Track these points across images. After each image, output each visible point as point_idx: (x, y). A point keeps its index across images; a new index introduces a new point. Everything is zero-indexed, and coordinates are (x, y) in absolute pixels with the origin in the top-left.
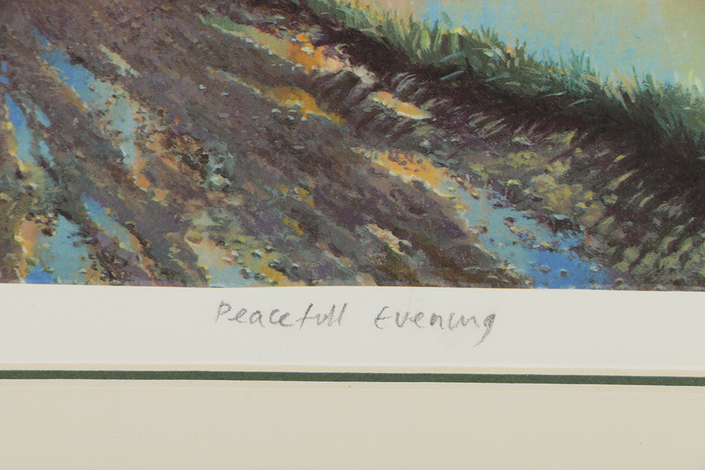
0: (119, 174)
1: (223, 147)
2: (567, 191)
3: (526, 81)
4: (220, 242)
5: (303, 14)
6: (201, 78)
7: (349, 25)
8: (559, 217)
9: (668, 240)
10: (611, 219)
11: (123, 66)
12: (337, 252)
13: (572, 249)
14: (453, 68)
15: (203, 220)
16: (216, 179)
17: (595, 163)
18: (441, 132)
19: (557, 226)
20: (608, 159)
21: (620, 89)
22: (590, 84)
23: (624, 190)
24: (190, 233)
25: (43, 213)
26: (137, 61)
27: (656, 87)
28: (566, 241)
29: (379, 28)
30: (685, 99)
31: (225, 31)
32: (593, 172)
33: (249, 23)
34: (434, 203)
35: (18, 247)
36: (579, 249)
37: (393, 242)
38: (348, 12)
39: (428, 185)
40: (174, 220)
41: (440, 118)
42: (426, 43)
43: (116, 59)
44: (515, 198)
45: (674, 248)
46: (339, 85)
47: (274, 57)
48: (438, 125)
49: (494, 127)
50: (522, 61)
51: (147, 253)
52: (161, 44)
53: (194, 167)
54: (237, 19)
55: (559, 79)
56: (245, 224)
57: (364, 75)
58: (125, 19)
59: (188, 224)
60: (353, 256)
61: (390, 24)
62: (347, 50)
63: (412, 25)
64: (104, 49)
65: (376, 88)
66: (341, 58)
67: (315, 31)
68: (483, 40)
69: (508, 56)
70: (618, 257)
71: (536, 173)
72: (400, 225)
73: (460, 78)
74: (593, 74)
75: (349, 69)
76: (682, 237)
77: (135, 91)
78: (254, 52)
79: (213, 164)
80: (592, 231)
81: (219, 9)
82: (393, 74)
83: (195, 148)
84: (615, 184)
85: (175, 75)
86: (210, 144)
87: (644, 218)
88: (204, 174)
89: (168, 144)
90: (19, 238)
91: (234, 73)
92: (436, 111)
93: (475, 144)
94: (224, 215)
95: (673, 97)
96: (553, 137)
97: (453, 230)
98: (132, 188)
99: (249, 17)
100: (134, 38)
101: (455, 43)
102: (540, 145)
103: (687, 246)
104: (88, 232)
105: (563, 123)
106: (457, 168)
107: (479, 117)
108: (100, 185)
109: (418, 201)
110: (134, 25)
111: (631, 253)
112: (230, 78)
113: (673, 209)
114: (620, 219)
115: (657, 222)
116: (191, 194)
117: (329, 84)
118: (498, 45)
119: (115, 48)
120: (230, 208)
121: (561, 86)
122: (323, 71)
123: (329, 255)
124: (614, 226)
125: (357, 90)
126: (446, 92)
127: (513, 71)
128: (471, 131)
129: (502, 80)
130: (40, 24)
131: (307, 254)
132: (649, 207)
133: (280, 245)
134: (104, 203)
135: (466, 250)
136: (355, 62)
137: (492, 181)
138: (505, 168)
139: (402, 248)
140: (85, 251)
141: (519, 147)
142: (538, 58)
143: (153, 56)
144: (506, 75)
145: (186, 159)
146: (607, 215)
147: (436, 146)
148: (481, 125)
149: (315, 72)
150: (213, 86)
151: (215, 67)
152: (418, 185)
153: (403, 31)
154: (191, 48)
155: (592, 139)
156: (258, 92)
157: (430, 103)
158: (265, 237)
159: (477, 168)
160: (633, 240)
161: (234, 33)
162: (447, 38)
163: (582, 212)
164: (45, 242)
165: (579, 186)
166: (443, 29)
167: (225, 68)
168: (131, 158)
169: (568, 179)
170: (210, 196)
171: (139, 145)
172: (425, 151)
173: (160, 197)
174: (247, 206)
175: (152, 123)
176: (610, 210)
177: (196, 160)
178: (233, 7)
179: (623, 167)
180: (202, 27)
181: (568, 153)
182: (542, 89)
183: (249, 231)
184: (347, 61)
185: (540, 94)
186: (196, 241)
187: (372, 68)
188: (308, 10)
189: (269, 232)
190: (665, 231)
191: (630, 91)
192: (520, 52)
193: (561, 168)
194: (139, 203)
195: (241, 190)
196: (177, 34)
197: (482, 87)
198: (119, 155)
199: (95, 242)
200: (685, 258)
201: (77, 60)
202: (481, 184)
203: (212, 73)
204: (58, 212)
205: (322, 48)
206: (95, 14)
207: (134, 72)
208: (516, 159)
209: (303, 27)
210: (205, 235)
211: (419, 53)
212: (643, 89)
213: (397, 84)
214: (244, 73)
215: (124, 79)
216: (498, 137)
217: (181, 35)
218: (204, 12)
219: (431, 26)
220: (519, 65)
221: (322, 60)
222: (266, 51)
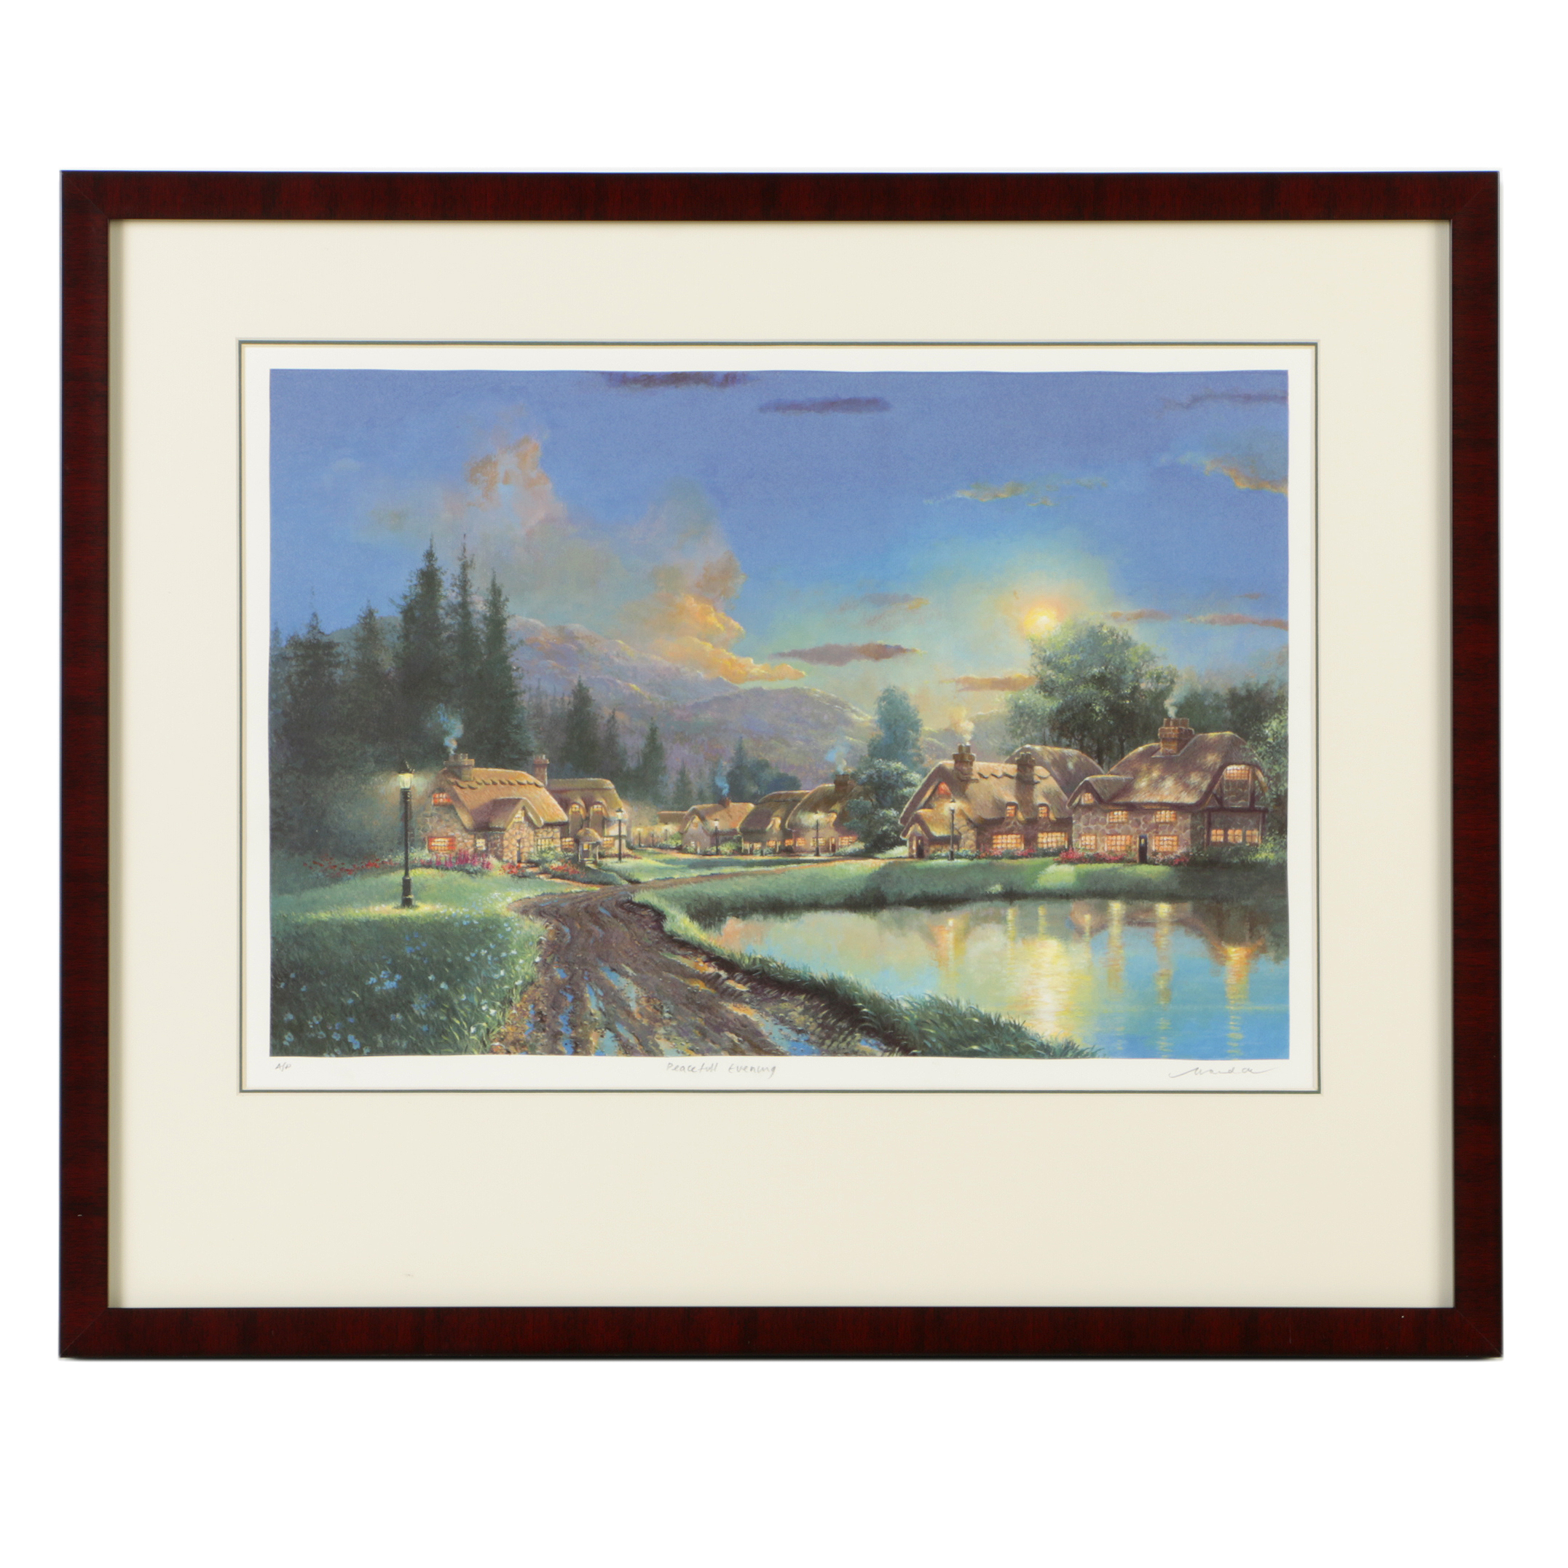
0: (629, 1013)
1: (669, 1002)
2: (802, 1018)
3: (785, 975)
4: (668, 1039)
5: (699, 951)
6: (661, 976)
7: (717, 955)
8: (800, 1028)
9: (842, 1037)
10: (819, 1029)
11: (630, 971)
12: (714, 1043)
13: (805, 1040)
14: (757, 971)
15: (662, 1031)
16: (667, 1015)
17: (813, 1007)
18: (753, 996)
19: (799, 1032)
20: (818, 1005)
21: (822, 978)
22: (810, 976)
23: (825, 1017)
24: (657, 1036)
25: (600, 1029)
26: (636, 970)
27: (836, 977)
28: (803, 1038)
29: (728, 956)
30: (847, 982)
31: (669, 958)
32: (812, 1011)
33: (679, 954)
34: (751, 1023)
35: (591, 1042)
36: (808, 1041)
37: (735, 1039)
38: (716, 950)
39: (748, 1016)
40: (650, 1031)
41: (753, 990)
42: (747, 961)
43: (628, 969)
44: (782, 1021)
45: (844, 1040)
46: (713, 978)
47: (688, 967)
48: (752, 993)
49: (774, 993)
50: (784, 968)
51: (640, 1044)
52: (645, 963)
53: (658, 1010)
54: (674, 953)
55: (798, 974)
56: (678, 1032)
57: (723, 974)
58: (631, 954)
59: (656, 1033)
60: (720, 1044)
61: (733, 955)
62: (716, 964)
63: (741, 955)
64: (623, 965)
65: (728, 979)
66: (714, 967)
67: (704, 957)
68: (768, 959)
69: (778, 966)
70: (823, 1044)
71: (790, 1011)
72: (738, 1032)
73: (760, 975)
74: (811, 973)
75: (717, 971)
76: (847, 1036)
77: (635, 981)
78: (680, 965)
79: (665, 1009)
80: (813, 1034)
81: (667, 950)
82: (734, 974)
83: (658, 1003)
84: (821, 1015)
85: (650, 975)
86: (664, 1001)
87: (832, 1028)
88: (662, 1013)
89: (648, 1001)
90: (591, 1039)
91: (673, 974)
92: (751, 987)
93: (766, 1000)
94: (669, 1029)
95: (842, 981)
96: (797, 997)
97: (758, 1034)
98: (634, 1019)
99: (678, 952)
100: (635, 961)
101: (758, 961)
102: (791, 1000)
103: (849, 1039)
104: (618, 1036)
105: (801, 991)
106: (760, 1009)
107: (768, 990)
108: (622, 1018)
109: (745, 1023)
110: (635, 956)
111: (828, 1042)
112: (672, 976)
113: (843, 1024)
114: (823, 1029)
115: (838, 1030)
116: (656, 1021)
117: (709, 978)
118: (775, 962)
119: (628, 965)
120: (672, 1026)
121: (799, 977)
122: (707, 972)
123: (711, 1044)
124: (821, 1032)
125: (720, 980)
126: (755, 980)
127: (780, 971)
128: (765, 995)
129: (777, 975)
130: (599, 956)
131: (702, 1044)
132: (835, 1024)
133: (692, 1040)
134: (623, 1024)
135: (764, 1041)
136: (719, 969)
137: (774, 1014)
138: (778, 1009)
139: (739, 1041)
140: (616, 1043)
141: (783, 1001)
142: (790, 967)
143: (642, 967)
144: (778, 973)
145: (655, 1008)
146: (818, 1027)
147: (751, 1001)
148: (768, 993)
149: (704, 973)
150: (665, 979)
151: (666, 972)
152: (745, 1016)
153: (738, 957)
154: (656, 964)
155: (811, 998)
156: (682, 981)
157: (749, 984)
158: (685, 1037)
159: (768, 1009)
160: (828, 1037)
161: (673, 958)
162: (755, 959)
163: (808, 1026)
164: (601, 1040)
165: (807, 1016)
166: (753, 956)
167: (670, 972)
168: (634, 1007)
169: (803, 1013)
170: (664, 1021)
171: (637, 1002)
172: (747, 1003)
173: (645, 1022)
174: (678, 1025)
175: (642, 993)
176: (820, 1025)
177: (658, 1008)
178: (672, 949)
179: (824, 1008)
180: (661, 956)
181: (803, 1003)
182: (792, 978)
183: (680, 1035)
184: (716, 969)
185: (791, 980)
186: (659, 1039)
187: (726, 971)
188: (701, 949)
189: (688, 1035)
190: (841, 1033)
191: (825, 979)
192: (783, 965)
193: (800, 1009)
194: (637, 1024)
195: (676, 1019)
196: (651, 959)
197: (768, 978)
198: (629, 1006)
199: (620, 1040)
200: (848, 1044)
201: (613, 970)
202: (769, 1016)
203: (664, 974)
204: (606, 1028)
205: (707, 964)
206: (620, 952)
207: (634, 974)
208: (783, 1006)
209: (699, 955)
210: (663, 1037)
211: (744, 965)
212: (831, 978)
213: (736, 977)
214: (677, 973)
215: (631, 977)
216: (775, 997)
217: (653, 960)
218: (661, 951)
219: (749, 955)
220: (783, 970)
221: (706, 968)
222: (685, 966)
